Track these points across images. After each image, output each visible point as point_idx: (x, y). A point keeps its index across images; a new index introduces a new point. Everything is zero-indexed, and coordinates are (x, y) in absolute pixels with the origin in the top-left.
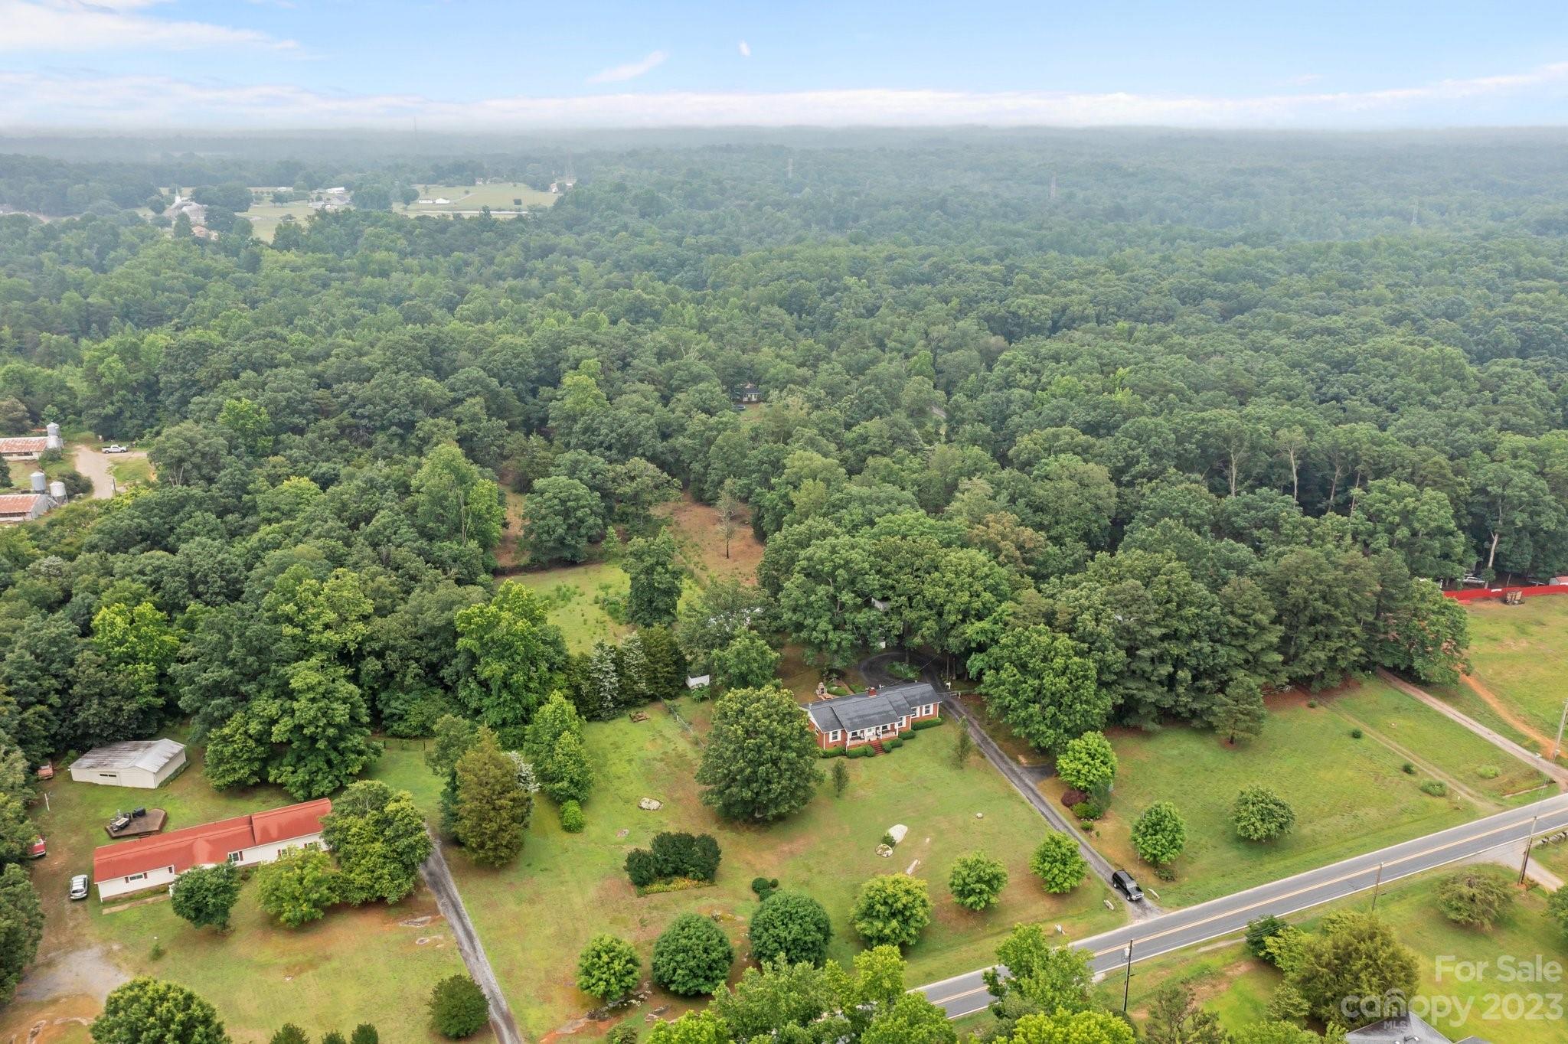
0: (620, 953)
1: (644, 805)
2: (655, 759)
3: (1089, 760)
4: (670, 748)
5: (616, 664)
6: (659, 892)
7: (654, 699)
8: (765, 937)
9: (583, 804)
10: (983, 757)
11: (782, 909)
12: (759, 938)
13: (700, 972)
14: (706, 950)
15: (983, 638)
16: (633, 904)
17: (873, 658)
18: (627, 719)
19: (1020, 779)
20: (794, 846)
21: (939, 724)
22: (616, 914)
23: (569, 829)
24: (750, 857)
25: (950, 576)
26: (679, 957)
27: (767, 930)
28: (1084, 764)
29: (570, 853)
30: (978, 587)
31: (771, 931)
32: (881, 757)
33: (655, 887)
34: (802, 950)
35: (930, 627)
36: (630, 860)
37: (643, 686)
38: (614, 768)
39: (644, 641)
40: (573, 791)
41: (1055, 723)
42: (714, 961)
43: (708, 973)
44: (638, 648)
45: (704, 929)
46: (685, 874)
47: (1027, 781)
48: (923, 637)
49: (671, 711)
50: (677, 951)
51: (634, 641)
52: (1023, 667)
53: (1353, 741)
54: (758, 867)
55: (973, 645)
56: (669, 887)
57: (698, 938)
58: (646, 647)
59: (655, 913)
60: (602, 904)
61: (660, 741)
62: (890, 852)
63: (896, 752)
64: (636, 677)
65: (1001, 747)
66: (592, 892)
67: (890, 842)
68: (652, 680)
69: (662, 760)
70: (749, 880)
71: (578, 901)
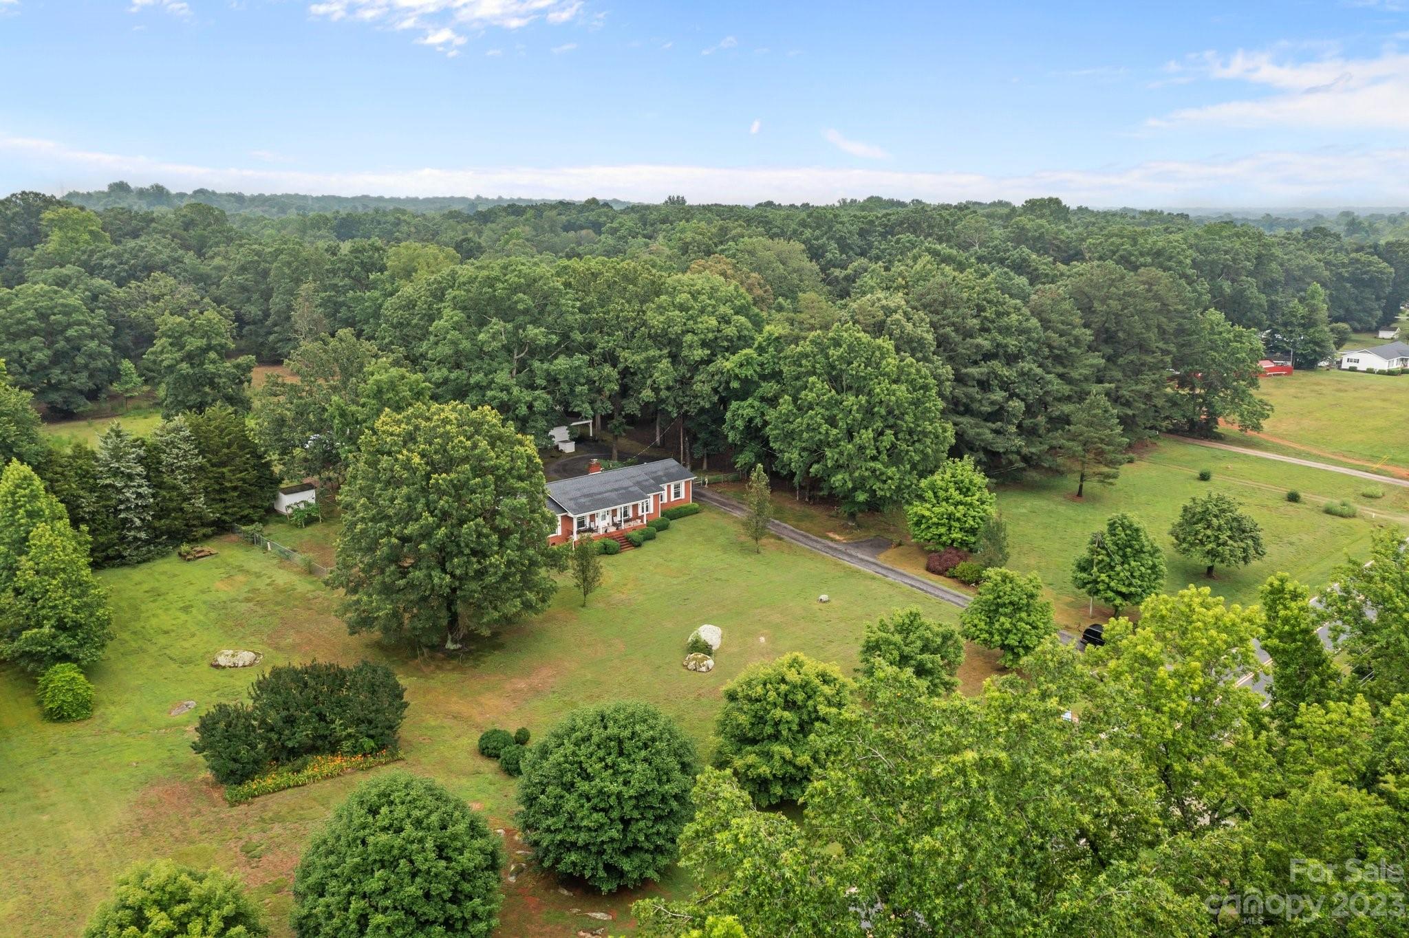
0: (206, 900)
1: (222, 661)
2: (234, 600)
3: (960, 497)
4: (261, 584)
5: (147, 467)
6: (279, 789)
7: (221, 528)
8: (570, 803)
9: (89, 671)
10: (780, 539)
11: (598, 734)
12: (555, 811)
13: (430, 911)
14: (441, 850)
15: (748, 372)
16: (221, 822)
17: (561, 461)
18: (174, 558)
19: (850, 556)
20: (536, 681)
21: (695, 512)
22: (185, 848)
23: (58, 716)
24: (457, 705)
25: (683, 297)
26: (373, 884)
27: (570, 787)
28: (956, 504)
29: (62, 756)
30: (725, 309)
31: (583, 786)
32: (630, 553)
33: (269, 781)
34: (658, 819)
35: (664, 371)
36: (206, 726)
37: (200, 502)
38: (154, 622)
39: (196, 428)
40: (64, 641)
41: (894, 456)
42: (464, 875)
43: (453, 909)
44: (186, 439)
45: (430, 802)
46: (333, 748)
47: (860, 556)
48: (656, 390)
49: (253, 541)
50: (365, 870)
51: (178, 430)
52: (835, 380)
53: (1203, 483)
54: (479, 719)
55: (735, 385)
56: (301, 777)
57: (418, 823)
58: (201, 442)
59: (277, 829)
60: (144, 833)
61: (240, 578)
62: (710, 662)
63: (649, 546)
64: (186, 489)
65: (796, 527)
66: (117, 813)
67: (702, 648)
68: (217, 494)
69: (248, 600)
70: (472, 740)
71: (80, 835)
